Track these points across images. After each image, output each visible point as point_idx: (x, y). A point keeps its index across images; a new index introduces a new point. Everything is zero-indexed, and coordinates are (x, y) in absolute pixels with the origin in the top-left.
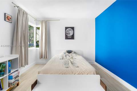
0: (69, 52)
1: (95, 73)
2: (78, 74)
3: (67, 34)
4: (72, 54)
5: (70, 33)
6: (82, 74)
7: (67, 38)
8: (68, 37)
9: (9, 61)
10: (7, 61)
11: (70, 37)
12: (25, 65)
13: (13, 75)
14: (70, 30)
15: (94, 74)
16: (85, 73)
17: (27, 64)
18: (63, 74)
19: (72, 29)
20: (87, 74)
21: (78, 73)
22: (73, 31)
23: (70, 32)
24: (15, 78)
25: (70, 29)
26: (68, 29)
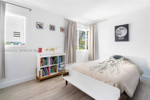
0: (117, 57)
1: (116, 85)
2: (96, 79)
3: (118, 35)
4: (119, 60)
5: (122, 34)
6: (100, 80)
7: (117, 39)
8: (119, 39)
9: (59, 56)
10: (58, 56)
11: (123, 39)
12: (73, 62)
13: (61, 65)
14: (122, 29)
15: (114, 86)
16: (103, 80)
17: (75, 62)
18: (83, 74)
19: (124, 28)
20: (105, 83)
21: (96, 77)
22: (126, 30)
23: (122, 31)
24: (62, 68)
25: (122, 27)
26: (118, 29)
